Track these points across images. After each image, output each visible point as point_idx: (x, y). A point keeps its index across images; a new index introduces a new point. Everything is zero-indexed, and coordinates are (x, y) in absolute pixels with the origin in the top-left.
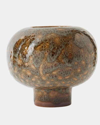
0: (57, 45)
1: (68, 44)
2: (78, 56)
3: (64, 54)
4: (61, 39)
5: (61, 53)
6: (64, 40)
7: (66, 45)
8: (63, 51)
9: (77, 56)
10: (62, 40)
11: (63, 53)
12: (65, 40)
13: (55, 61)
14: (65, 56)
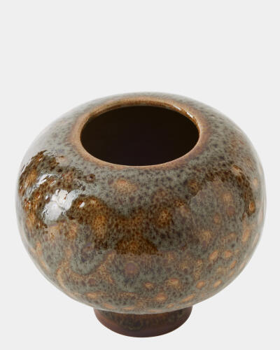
0: (95, 238)
1: (125, 240)
2: (156, 272)
3: (113, 262)
4: (110, 222)
5: (104, 260)
6: (117, 225)
7: (121, 241)
8: (110, 256)
9: (152, 270)
10: (113, 227)
11: (110, 262)
12: (119, 227)
13: (88, 274)
14: (115, 269)
